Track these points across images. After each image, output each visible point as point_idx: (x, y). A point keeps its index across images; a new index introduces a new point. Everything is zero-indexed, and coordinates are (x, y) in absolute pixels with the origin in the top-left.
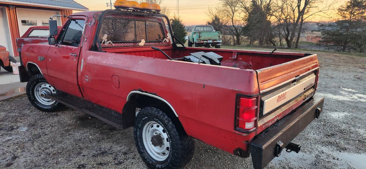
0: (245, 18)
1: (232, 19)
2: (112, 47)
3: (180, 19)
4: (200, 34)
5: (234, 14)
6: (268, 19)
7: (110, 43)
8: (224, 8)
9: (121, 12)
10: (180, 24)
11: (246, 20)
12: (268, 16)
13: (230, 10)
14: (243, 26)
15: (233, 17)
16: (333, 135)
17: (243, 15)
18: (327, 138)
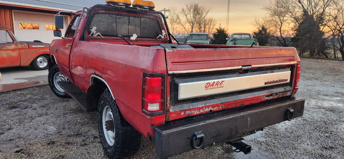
0: (294, 28)
1: (280, 29)
2: (101, 39)
3: (225, 30)
4: (235, 41)
5: (282, 25)
6: (321, 30)
7: (99, 35)
8: (270, 18)
9: (112, 7)
10: (225, 33)
11: (295, 30)
12: (321, 26)
13: (278, 20)
14: (292, 36)
15: (281, 27)
16: (332, 148)
17: (292, 25)
18: (322, 150)
